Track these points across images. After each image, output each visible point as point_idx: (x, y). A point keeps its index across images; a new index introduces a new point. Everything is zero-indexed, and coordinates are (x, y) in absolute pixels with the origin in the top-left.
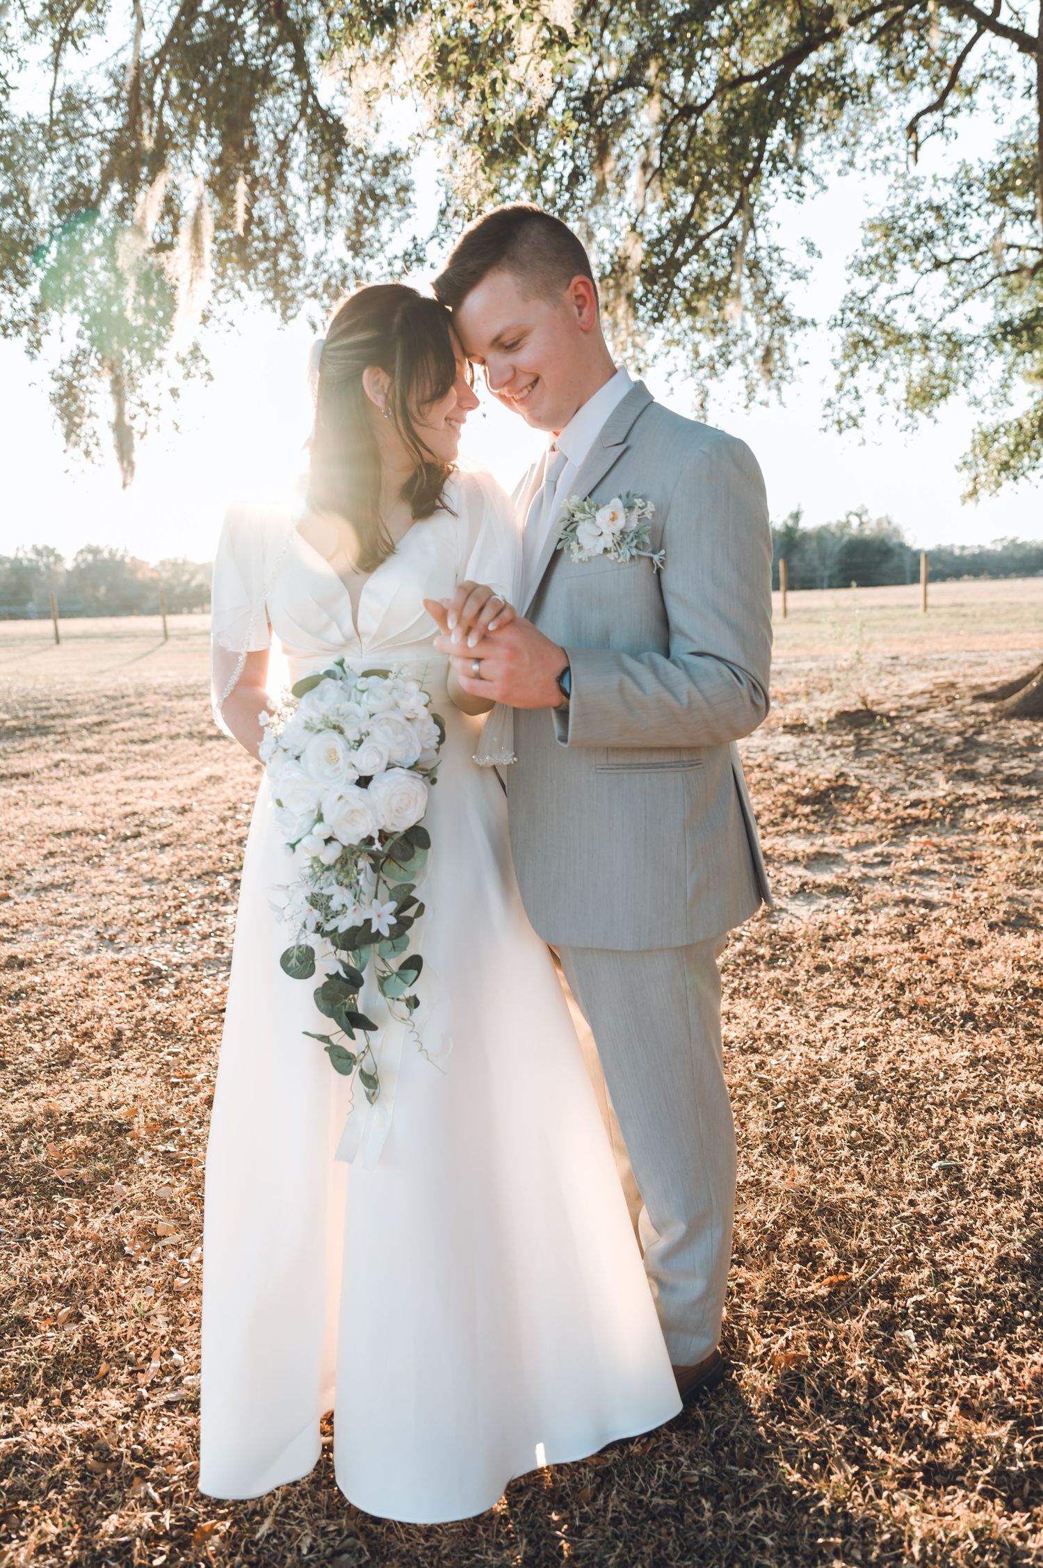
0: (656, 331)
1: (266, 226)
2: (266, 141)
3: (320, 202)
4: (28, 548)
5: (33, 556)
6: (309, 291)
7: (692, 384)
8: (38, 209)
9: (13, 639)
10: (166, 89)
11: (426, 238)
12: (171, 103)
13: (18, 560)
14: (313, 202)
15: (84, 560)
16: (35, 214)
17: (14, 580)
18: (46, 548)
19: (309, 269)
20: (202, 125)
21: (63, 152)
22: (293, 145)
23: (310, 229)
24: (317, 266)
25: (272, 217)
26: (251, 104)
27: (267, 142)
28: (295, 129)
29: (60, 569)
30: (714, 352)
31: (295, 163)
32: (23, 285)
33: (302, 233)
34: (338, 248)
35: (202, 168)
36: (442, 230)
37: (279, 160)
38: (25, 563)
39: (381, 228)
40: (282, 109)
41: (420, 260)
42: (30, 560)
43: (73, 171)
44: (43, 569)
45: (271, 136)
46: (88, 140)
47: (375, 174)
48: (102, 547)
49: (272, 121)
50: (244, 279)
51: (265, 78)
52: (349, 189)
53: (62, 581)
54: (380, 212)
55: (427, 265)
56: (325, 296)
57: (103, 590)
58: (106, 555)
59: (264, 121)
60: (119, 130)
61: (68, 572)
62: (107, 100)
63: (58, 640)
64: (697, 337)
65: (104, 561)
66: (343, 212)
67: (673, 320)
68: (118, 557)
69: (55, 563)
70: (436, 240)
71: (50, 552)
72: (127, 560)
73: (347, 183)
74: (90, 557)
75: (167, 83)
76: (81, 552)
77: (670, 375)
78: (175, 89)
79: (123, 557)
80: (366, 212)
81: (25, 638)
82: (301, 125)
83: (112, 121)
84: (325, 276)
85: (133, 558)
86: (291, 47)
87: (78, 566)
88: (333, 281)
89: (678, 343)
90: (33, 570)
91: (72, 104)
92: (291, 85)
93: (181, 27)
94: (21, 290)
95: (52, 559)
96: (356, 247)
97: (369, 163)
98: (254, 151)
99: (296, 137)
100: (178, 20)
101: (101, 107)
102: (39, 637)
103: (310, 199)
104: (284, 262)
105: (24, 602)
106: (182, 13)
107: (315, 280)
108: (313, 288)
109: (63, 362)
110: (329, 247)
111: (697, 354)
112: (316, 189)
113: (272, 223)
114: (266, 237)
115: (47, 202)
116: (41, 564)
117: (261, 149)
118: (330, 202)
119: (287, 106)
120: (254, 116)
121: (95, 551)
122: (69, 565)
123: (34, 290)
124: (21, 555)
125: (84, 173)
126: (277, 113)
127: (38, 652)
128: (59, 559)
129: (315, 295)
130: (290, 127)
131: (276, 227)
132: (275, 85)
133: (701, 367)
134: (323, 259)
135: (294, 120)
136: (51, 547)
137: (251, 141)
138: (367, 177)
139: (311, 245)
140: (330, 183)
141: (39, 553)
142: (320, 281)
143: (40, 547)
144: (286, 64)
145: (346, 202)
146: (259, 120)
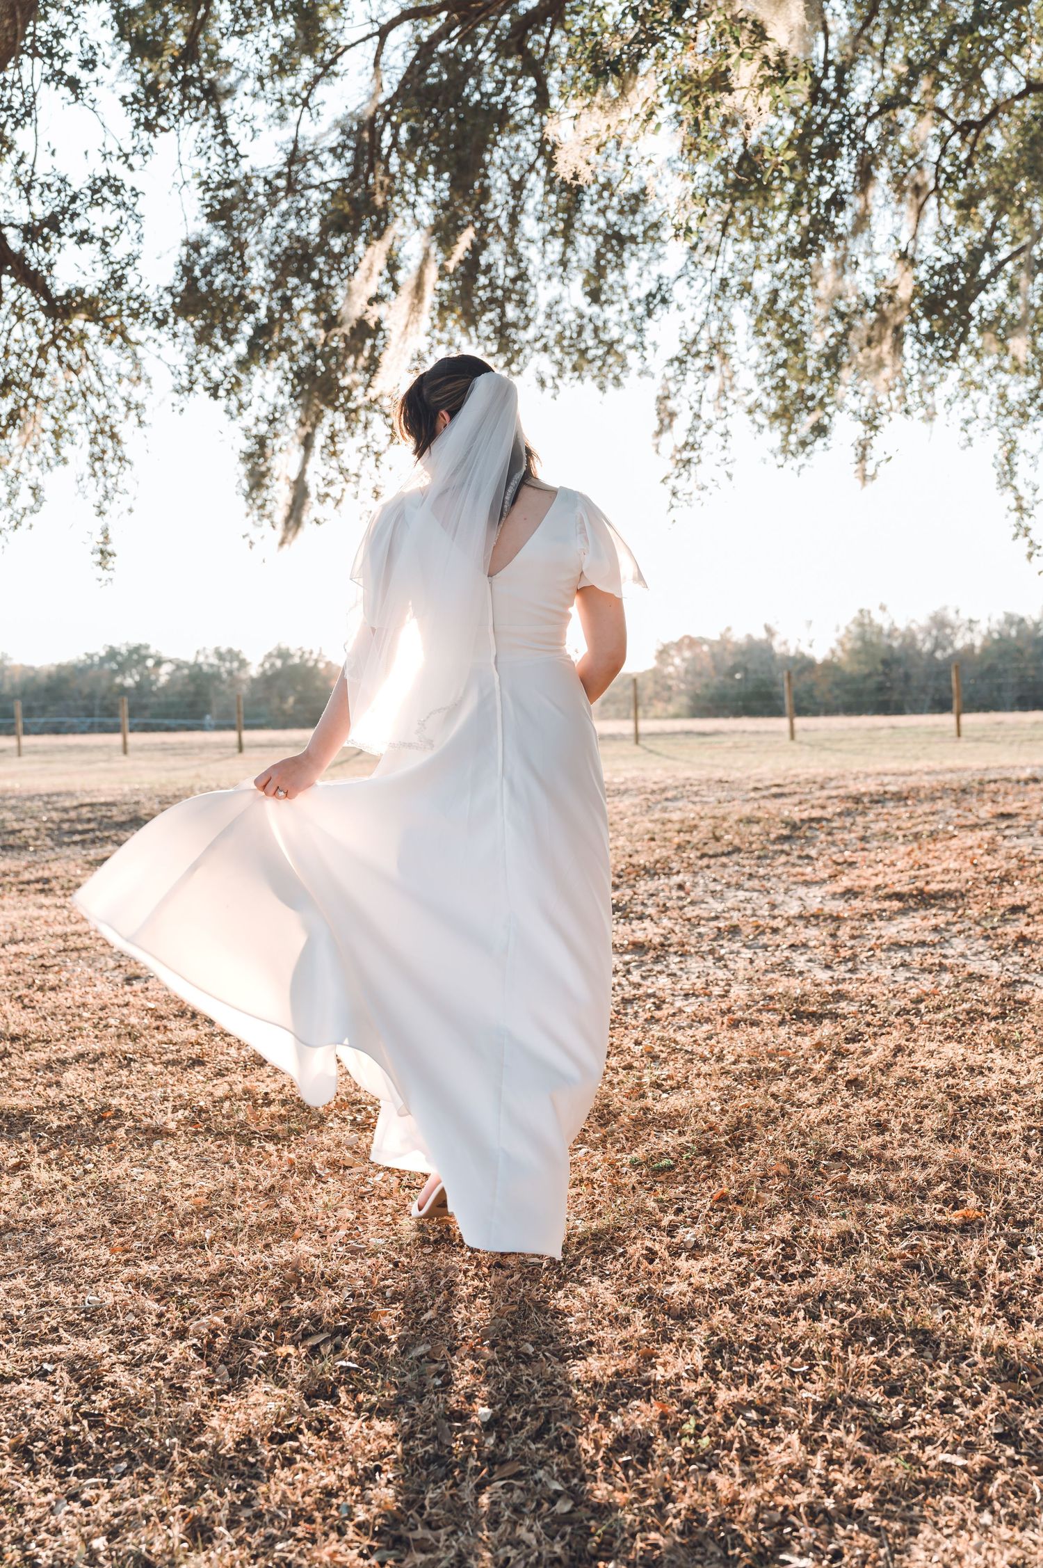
0: (950, 373)
1: (493, 273)
2: (498, 181)
3: (556, 245)
4: (210, 651)
5: (214, 660)
6: (539, 345)
7: (995, 434)
8: (253, 264)
9: (192, 747)
10: (395, 136)
11: (673, 276)
12: (399, 151)
13: (197, 665)
14: (548, 247)
15: (273, 665)
16: (248, 270)
17: (191, 688)
18: (230, 651)
19: (541, 320)
20: (431, 169)
21: (284, 206)
22: (529, 185)
23: (544, 276)
24: (549, 316)
25: (501, 263)
26: (485, 144)
27: (499, 184)
28: (532, 168)
29: (243, 675)
30: (1025, 396)
31: (530, 205)
32: (231, 343)
33: (534, 280)
34: (575, 295)
35: (426, 215)
36: (691, 268)
37: (512, 203)
38: (205, 668)
39: (627, 272)
40: (518, 147)
41: (664, 301)
42: (211, 666)
43: (292, 224)
44: (225, 676)
45: (505, 177)
46: (309, 193)
47: (621, 212)
48: (292, 651)
49: (507, 162)
50: (465, 330)
51: (500, 118)
52: (591, 231)
53: (244, 689)
54: (626, 255)
55: (673, 306)
56: (557, 350)
57: (291, 700)
58: (296, 660)
59: (498, 162)
60: (342, 180)
61: (253, 680)
62: (332, 150)
63: (241, 747)
64: (1003, 378)
65: (295, 667)
66: (582, 255)
67: (971, 360)
68: (311, 664)
69: (239, 669)
70: (685, 280)
71: (233, 655)
72: (321, 665)
73: (589, 224)
74: (279, 663)
75: (396, 127)
76: (269, 656)
77: (967, 422)
78: (404, 134)
79: (316, 661)
80: (610, 256)
81: (203, 747)
82: (539, 164)
83: (336, 171)
84: (558, 328)
85: (328, 664)
86: (531, 82)
87: (264, 673)
88: (568, 333)
89: (979, 387)
90: (215, 677)
91: (295, 157)
92: (530, 122)
93: (416, 71)
94: (227, 348)
95: (236, 664)
96: (594, 296)
97: (615, 201)
98: (485, 194)
99: (533, 176)
100: (412, 64)
101: (326, 157)
102: (218, 746)
103: (545, 241)
104: (512, 312)
105: (201, 715)
106: (417, 58)
107: (547, 332)
108: (543, 341)
109: (258, 420)
110: (565, 294)
111: (1003, 397)
112: (553, 232)
113: (501, 271)
114: (492, 285)
115: (262, 256)
116: (223, 670)
117: (493, 191)
118: (569, 242)
119: (524, 144)
120: (487, 157)
121: (284, 655)
122: (254, 671)
123: (241, 348)
124: (201, 659)
125: (303, 226)
126: (512, 153)
127: (218, 760)
128: (243, 664)
129: (545, 348)
130: (526, 167)
131: (505, 273)
132: (512, 123)
133: (1009, 413)
134: (556, 309)
135: (532, 159)
136: (236, 649)
137: (482, 184)
138: (612, 216)
139: (542, 293)
140: (569, 224)
141: (220, 656)
142: (551, 335)
143: (223, 649)
144: (525, 99)
145: (586, 246)
146: (492, 163)
